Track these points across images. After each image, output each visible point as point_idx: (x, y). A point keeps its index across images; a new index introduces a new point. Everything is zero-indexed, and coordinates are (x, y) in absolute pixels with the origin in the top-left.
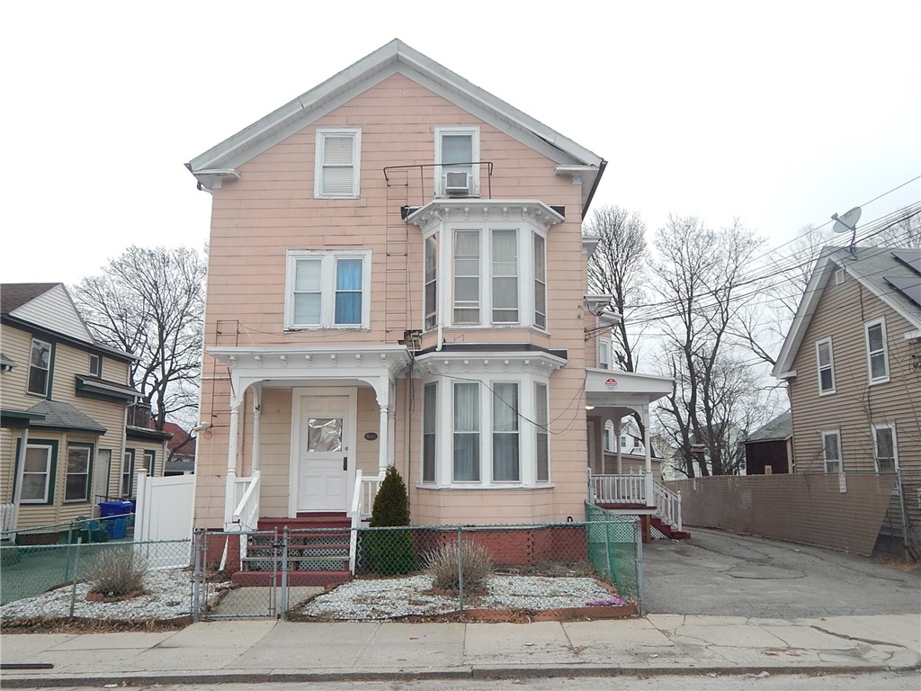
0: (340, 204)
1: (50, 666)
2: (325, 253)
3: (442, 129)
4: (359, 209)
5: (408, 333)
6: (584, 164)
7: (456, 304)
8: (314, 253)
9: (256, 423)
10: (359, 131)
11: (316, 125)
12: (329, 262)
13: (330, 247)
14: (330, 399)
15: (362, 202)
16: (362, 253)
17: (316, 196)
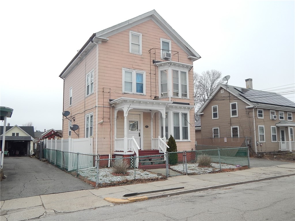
0: (137, 56)
1: (183, 188)
2: (133, 70)
3: (162, 39)
4: (142, 59)
5: (155, 97)
6: (196, 57)
7: (174, 91)
8: (130, 70)
9: (115, 121)
10: (141, 35)
11: (130, 30)
12: (134, 73)
13: (135, 69)
14: (134, 115)
15: (143, 57)
16: (143, 72)
17: (130, 52)
